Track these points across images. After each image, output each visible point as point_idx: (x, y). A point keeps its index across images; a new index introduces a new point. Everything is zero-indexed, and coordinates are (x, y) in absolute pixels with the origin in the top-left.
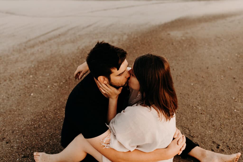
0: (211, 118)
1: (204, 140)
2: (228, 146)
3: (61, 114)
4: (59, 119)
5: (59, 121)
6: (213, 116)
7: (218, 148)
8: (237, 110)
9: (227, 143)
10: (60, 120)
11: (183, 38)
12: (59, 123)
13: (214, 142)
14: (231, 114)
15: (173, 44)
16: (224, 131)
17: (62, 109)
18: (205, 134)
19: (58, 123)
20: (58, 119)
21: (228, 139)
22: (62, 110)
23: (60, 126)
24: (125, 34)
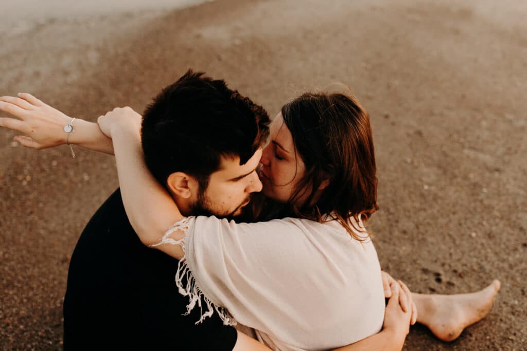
0: (391, 217)
1: (404, 271)
2: (455, 271)
3: (8, 307)
4: (11, 327)
5: (12, 332)
6: (392, 210)
7: (439, 280)
8: (430, 185)
9: (450, 266)
10: (16, 327)
11: (237, 42)
12: (16, 336)
13: (425, 271)
14: (422, 196)
15: (220, 59)
16: (430, 239)
17: (6, 291)
18: (400, 258)
19: (11, 339)
20: (8, 325)
21: (447, 256)
22: (7, 295)
23: (25, 345)
24: (88, 47)
